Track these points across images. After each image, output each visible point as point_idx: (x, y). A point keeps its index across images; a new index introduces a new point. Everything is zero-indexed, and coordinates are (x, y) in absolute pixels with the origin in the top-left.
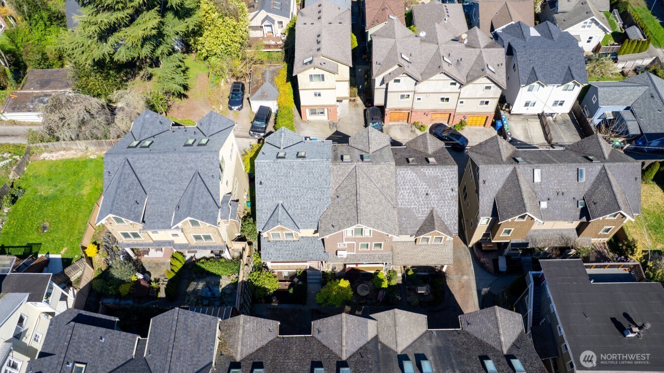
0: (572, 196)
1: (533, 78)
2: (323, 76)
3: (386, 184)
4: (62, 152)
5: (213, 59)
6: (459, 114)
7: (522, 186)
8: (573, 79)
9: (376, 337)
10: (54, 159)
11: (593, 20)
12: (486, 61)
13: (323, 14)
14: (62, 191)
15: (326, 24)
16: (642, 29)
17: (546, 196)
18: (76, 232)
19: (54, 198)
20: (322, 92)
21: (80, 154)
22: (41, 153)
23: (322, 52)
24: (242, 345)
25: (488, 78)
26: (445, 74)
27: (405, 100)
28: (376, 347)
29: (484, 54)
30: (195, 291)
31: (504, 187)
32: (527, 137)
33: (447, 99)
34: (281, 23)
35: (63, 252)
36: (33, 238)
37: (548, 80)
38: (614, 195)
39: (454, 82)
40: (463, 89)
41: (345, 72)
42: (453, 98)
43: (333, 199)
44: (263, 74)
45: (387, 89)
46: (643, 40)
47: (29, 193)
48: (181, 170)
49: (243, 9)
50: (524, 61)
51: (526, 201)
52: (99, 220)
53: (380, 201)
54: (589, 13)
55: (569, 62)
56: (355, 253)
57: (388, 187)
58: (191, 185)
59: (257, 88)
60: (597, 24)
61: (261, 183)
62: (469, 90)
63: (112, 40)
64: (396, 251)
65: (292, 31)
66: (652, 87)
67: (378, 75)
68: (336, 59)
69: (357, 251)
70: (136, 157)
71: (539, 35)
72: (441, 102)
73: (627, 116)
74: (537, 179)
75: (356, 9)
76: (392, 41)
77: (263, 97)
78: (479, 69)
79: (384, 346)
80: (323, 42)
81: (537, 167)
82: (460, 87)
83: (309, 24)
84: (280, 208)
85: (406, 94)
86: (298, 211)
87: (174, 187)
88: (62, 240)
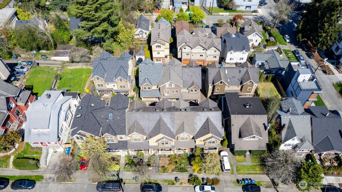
0: (238, 78)
1: (231, 49)
2: (160, 46)
3: (179, 72)
4: (74, 67)
5: (122, 44)
6: (207, 61)
7: (221, 74)
8: (245, 49)
10: (72, 68)
11: (256, 33)
12: (214, 42)
13: (161, 27)
14: (76, 77)
15: (162, 30)
16: (275, 38)
17: (230, 78)
18: (82, 87)
19: (73, 78)
20: (160, 52)
21: (80, 67)
22: (67, 67)
23: (160, 38)
24: (136, 106)
25: (215, 47)
26: (200, 46)
27: (188, 55)
29: (214, 40)
31: (216, 75)
33: (202, 55)
34: (146, 33)
37: (237, 50)
38: (249, 76)
39: (204, 49)
40: (207, 51)
41: (168, 45)
42: (204, 55)
43: (163, 76)
44: (140, 48)
45: (182, 51)
46: (275, 41)
47: (65, 77)
48: (117, 65)
49: (133, 26)
50: (229, 44)
51: (222, 77)
52: (92, 78)
53: (177, 77)
54: (255, 31)
55: (244, 44)
56: (169, 95)
57: (180, 73)
58: (120, 70)
59: (138, 52)
60: (258, 35)
61: (141, 71)
62: (209, 52)
63: (92, 31)
64: (183, 95)
65: (150, 36)
66: (273, 54)
67: (179, 46)
68: (165, 40)
69: (170, 94)
70: (103, 62)
71: (235, 37)
72: (200, 57)
73: (265, 63)
74: (226, 72)
75: (173, 31)
76: (183, 35)
77: (140, 54)
78: (212, 44)
80: (160, 35)
81: (226, 69)
82: (206, 51)
83: (156, 30)
84: (146, 78)
85: (188, 53)
86: (152, 80)
87: (114, 70)
88: (77, 89)
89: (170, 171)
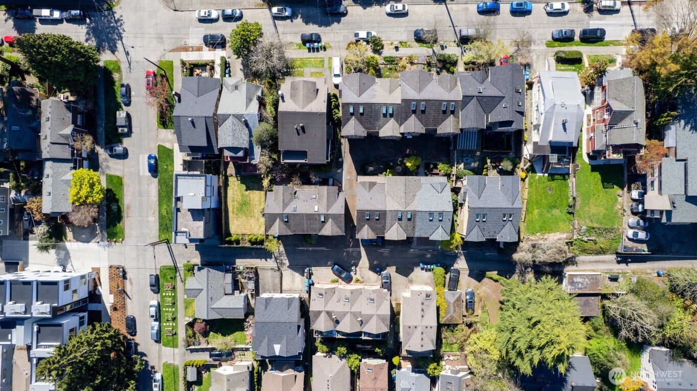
9: (400, 126)
14: (548, 212)
18: (534, 187)
19: (550, 208)
28: (401, 121)
30: (475, 162)
32: (293, 275)
35: (537, 177)
36: (553, 184)
48: (486, 200)
50: (293, 314)
66: (210, 307)
79: (398, 122)
84: (440, 191)
88: (539, 183)
89: (404, 59)
